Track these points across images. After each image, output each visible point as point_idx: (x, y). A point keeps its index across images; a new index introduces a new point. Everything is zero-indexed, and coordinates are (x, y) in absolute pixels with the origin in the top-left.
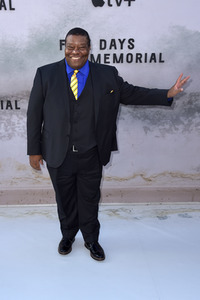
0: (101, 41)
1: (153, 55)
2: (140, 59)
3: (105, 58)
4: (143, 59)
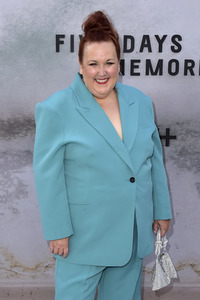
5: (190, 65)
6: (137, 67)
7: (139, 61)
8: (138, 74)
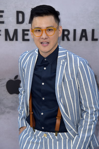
0: (18, 13)
1: (84, 31)
2: (67, 36)
3: (24, 35)
4: (71, 36)
5: (66, 33)
6: (27, 35)
7: (28, 30)
8: (28, 40)
